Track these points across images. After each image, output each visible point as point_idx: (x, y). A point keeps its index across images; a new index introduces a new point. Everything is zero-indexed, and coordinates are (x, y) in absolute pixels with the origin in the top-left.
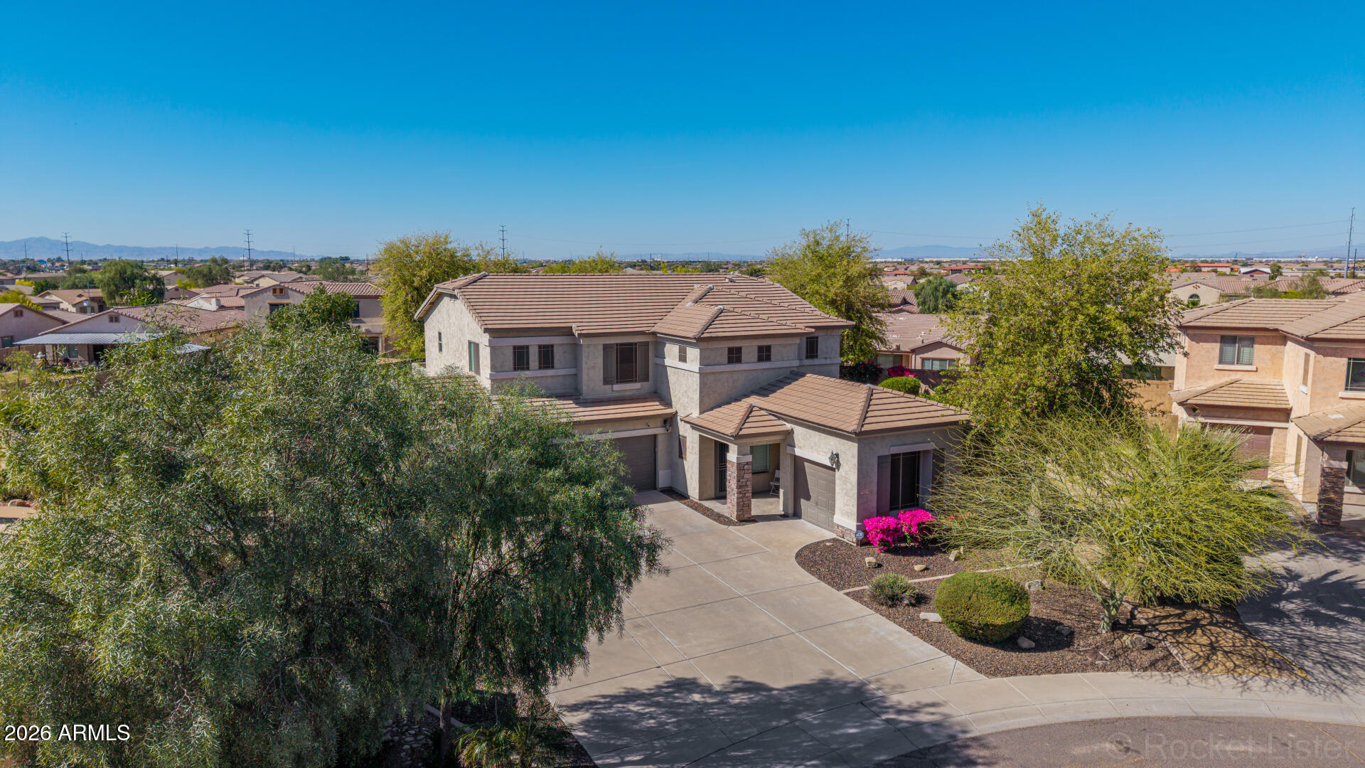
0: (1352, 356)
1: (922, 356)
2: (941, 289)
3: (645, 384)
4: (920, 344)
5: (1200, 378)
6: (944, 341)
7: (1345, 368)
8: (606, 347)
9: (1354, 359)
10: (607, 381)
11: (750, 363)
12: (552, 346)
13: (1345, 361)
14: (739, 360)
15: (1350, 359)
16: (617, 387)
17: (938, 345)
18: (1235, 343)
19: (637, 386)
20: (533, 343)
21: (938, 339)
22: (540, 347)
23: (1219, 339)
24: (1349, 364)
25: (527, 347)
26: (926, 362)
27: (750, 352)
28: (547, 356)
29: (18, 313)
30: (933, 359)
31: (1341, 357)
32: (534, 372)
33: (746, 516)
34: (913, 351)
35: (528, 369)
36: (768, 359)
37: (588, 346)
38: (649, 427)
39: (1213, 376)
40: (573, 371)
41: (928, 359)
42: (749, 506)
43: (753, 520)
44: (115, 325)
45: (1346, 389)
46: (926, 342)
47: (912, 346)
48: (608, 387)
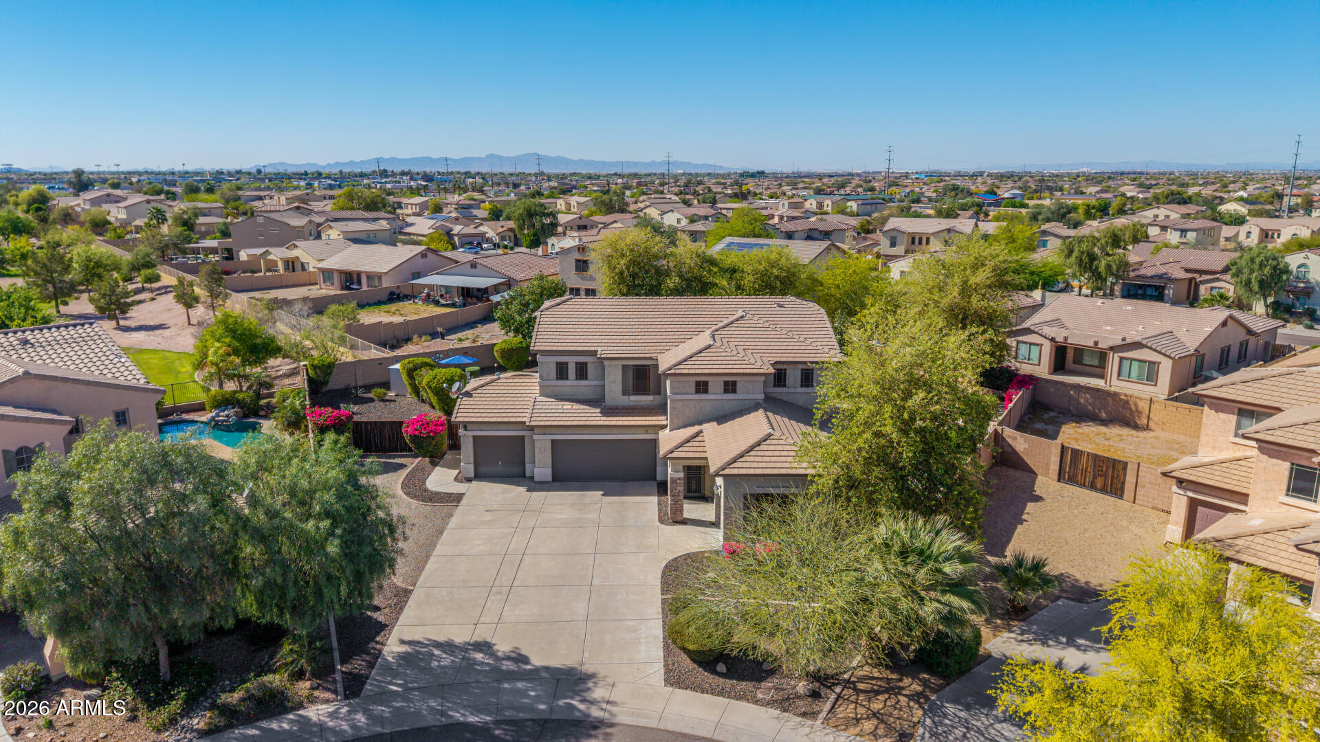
0: (1295, 462)
1: (1121, 354)
2: (1258, 260)
3: (657, 397)
4: (1120, 342)
5: (1214, 448)
6: (1144, 342)
7: (1287, 473)
8: (624, 367)
9: (1297, 465)
10: (625, 393)
11: (716, 395)
12: (586, 363)
13: (1287, 465)
14: (706, 391)
15: (1293, 464)
16: (633, 398)
17: (1137, 345)
18: (1252, 418)
19: (650, 398)
20: (572, 361)
21: (1138, 339)
22: (576, 363)
23: (1236, 411)
24: (1292, 469)
25: (567, 363)
26: (1125, 361)
27: (716, 386)
28: (582, 372)
29: (423, 255)
30: (1132, 360)
31: (1284, 460)
32: (571, 383)
33: (679, 519)
34: (1112, 348)
35: (567, 379)
36: (734, 391)
37: (610, 366)
38: (647, 433)
39: (1227, 448)
40: (599, 383)
41: (1127, 359)
42: (681, 511)
43: (684, 522)
44: (474, 271)
45: (1287, 495)
46: (1129, 341)
47: (1111, 344)
48: (626, 397)
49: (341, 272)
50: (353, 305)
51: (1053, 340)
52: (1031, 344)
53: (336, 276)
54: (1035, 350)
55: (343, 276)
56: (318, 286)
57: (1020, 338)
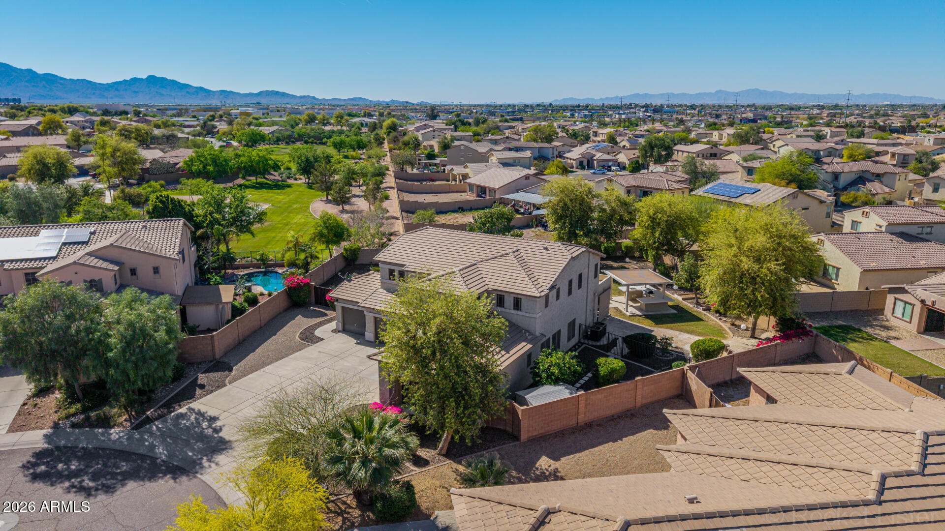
12: (404, 272)
20: (397, 269)
22: (399, 271)
25: (394, 270)
29: (526, 177)
35: (394, 280)
49: (478, 186)
50: (433, 211)
51: (923, 302)
52: (906, 303)
53: (475, 188)
54: (909, 308)
55: (479, 189)
56: (466, 194)
57: (898, 296)
